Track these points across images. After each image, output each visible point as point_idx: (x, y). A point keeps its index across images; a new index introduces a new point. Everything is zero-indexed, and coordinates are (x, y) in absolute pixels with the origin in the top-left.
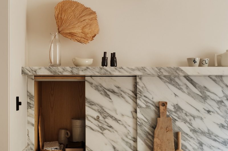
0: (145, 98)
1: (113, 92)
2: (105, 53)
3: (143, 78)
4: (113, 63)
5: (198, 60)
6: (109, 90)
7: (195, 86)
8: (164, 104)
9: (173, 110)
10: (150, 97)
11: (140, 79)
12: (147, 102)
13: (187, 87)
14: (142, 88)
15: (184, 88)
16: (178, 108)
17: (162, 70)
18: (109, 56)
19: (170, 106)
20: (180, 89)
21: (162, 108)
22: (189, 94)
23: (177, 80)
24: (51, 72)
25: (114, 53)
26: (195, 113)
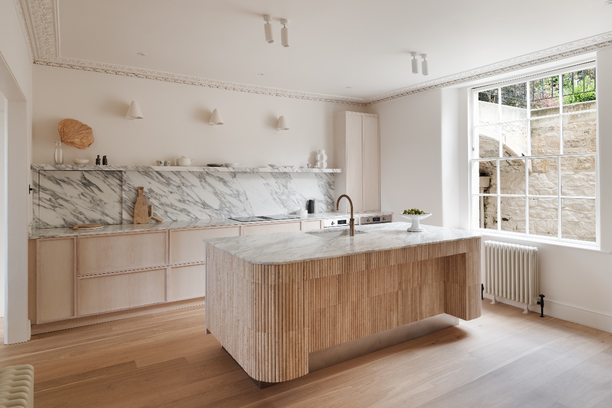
0: (128, 185)
1: (64, 181)
2: (98, 156)
3: (127, 172)
4: (105, 162)
5: (163, 162)
6: (60, 180)
7: (162, 177)
8: (142, 188)
9: (148, 192)
10: (132, 184)
11: (125, 172)
12: (130, 187)
13: (157, 178)
14: (126, 178)
15: (155, 178)
16: (151, 191)
17: (139, 168)
18: (101, 158)
19: (145, 190)
20: (153, 179)
21: (140, 191)
22: (158, 182)
23: (150, 173)
24: (56, 168)
25: (105, 156)
26: (162, 193)
